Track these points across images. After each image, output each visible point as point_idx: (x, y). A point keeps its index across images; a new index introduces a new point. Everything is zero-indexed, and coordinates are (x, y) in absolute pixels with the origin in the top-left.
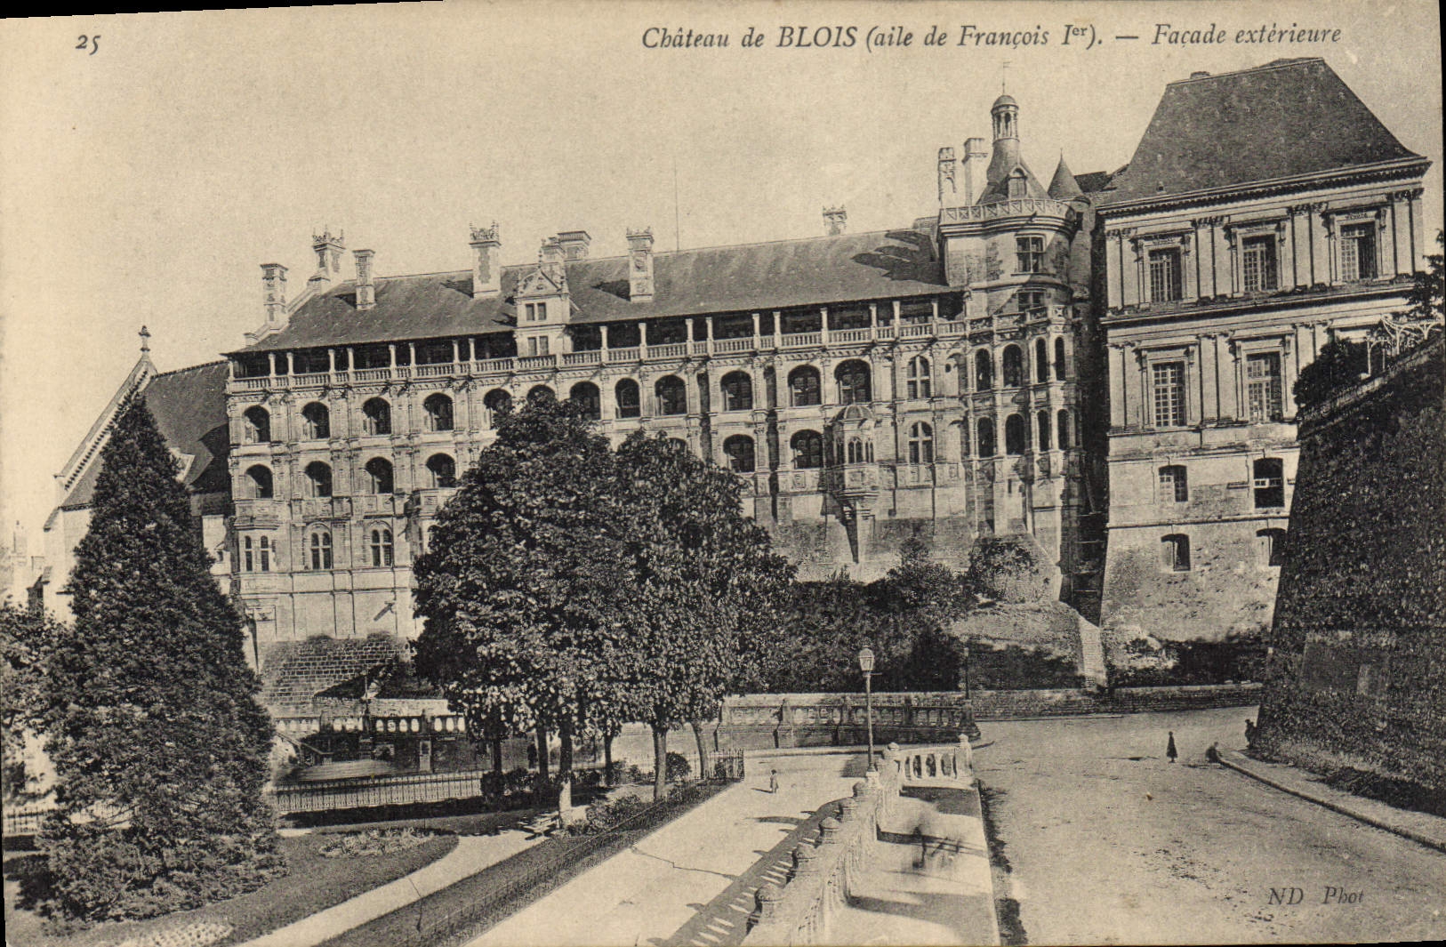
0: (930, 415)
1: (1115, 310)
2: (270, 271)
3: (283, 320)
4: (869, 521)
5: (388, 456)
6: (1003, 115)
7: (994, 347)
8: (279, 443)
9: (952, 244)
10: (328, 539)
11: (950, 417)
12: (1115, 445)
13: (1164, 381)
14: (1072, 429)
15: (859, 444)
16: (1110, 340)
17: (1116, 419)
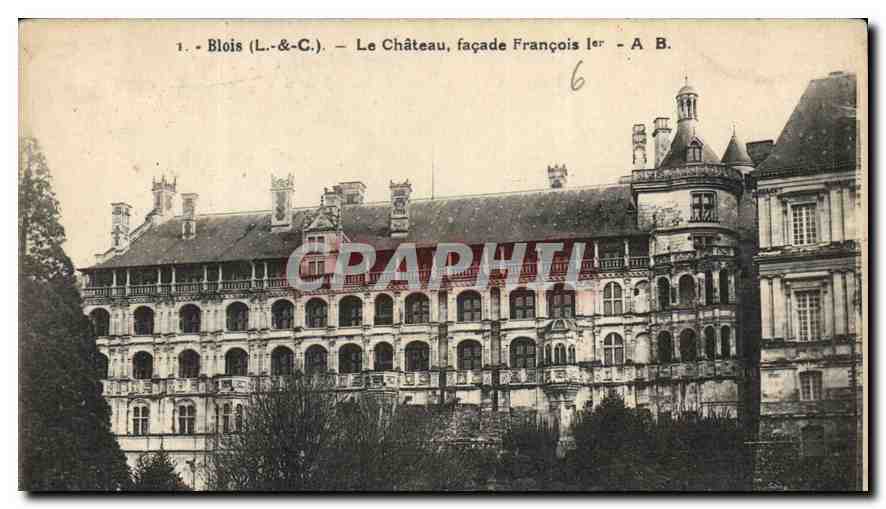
0: (622, 327)
1: (765, 250)
2: (120, 210)
3: (125, 244)
4: (571, 410)
5: (197, 349)
6: (685, 101)
7: (671, 276)
8: (114, 337)
9: (643, 198)
10: (146, 411)
11: (637, 330)
12: (766, 356)
13: (805, 306)
14: (732, 342)
15: (563, 349)
16: (761, 273)
17: (766, 334)
